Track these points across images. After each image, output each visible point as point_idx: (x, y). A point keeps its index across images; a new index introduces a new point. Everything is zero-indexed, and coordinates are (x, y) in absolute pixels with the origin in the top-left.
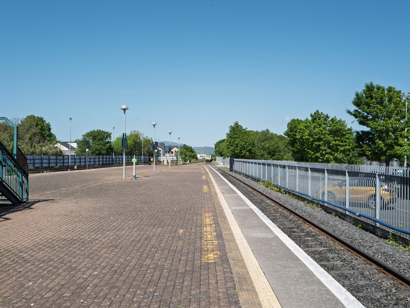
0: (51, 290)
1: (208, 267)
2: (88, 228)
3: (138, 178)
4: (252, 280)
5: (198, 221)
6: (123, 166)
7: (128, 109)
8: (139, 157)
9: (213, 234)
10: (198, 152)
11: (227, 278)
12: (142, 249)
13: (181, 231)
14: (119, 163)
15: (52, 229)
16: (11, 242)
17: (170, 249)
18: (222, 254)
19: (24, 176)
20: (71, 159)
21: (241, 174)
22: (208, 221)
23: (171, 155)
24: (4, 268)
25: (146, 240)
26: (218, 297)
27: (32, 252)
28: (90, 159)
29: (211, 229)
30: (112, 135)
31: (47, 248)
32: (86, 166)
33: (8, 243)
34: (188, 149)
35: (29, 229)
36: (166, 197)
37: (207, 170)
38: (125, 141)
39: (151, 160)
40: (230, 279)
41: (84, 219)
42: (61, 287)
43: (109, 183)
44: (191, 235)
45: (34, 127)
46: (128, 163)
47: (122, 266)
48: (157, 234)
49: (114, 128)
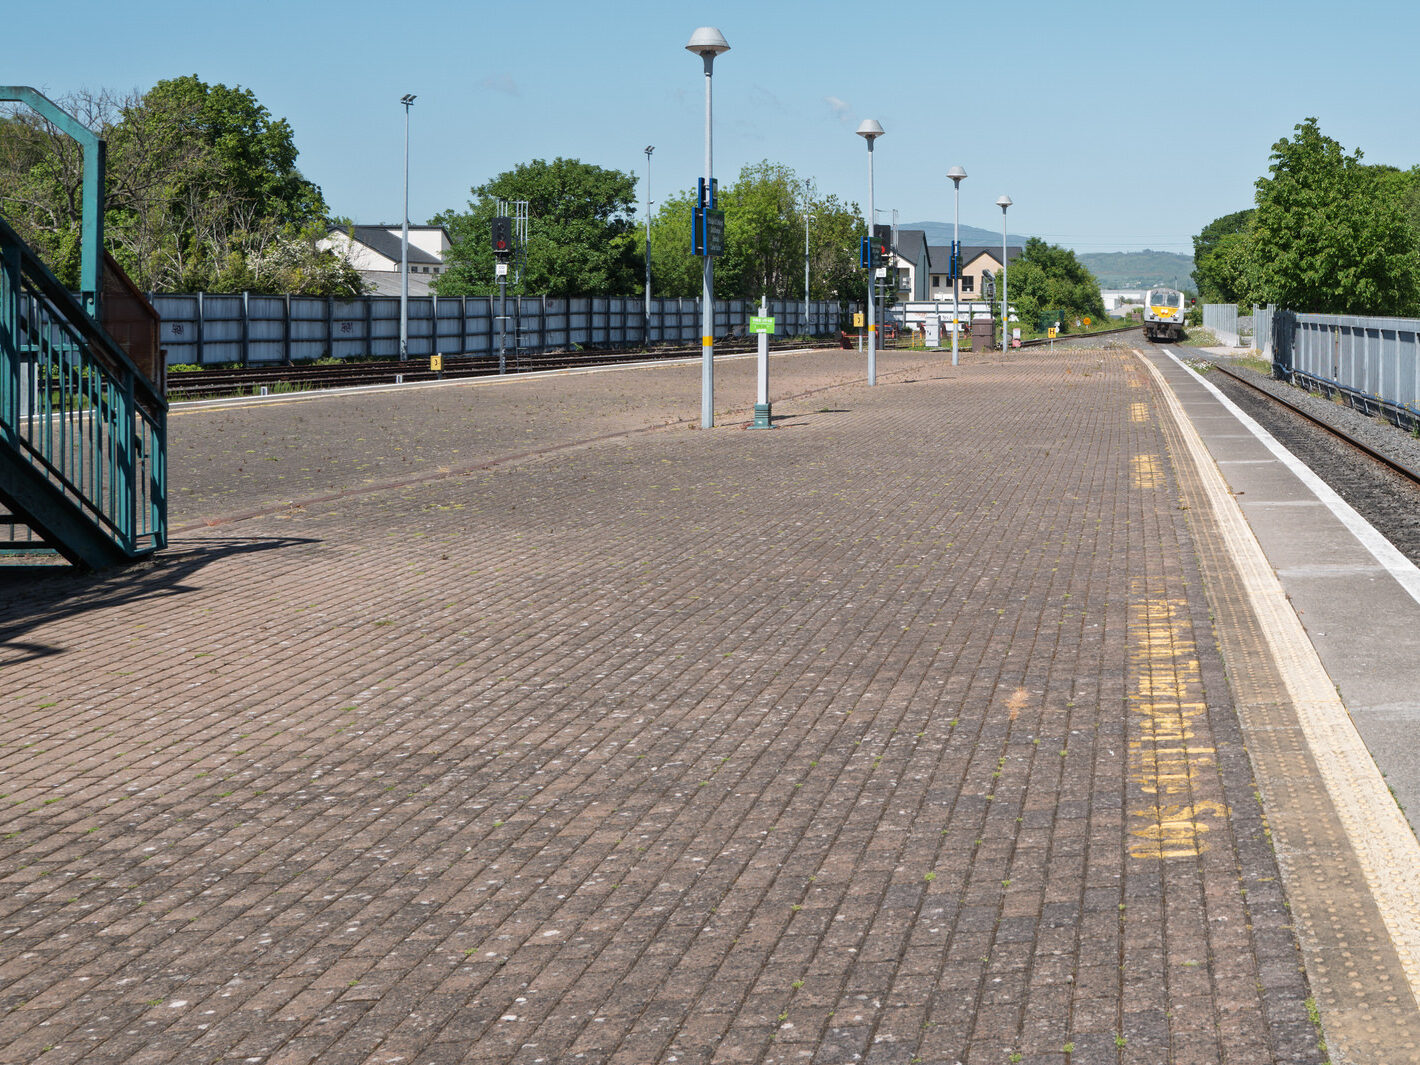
0: (295, 1035)
1: (1162, 884)
2: (508, 691)
3: (782, 418)
4: (1392, 945)
5: (1110, 641)
6: (700, 354)
7: (725, 48)
8: (790, 307)
9: (1189, 710)
10: (1105, 281)
11: (1264, 941)
12: (807, 801)
13: (1019, 698)
14: (679, 342)
15: (301, 702)
16: (63, 777)
17: (958, 794)
18: (1236, 815)
19: (142, 413)
20: (409, 318)
21: (1333, 390)
22: (1160, 641)
23: (962, 295)
24: (24, 922)
25: (827, 747)
26: (1218, 1043)
27: (188, 830)
28: (518, 317)
29: (1175, 685)
30: (639, 190)
31: (273, 804)
32: (498, 359)
33: (47, 783)
34: (1053, 264)
35: (171, 703)
36: (933, 518)
37: (1156, 373)
38: (712, 222)
39: (856, 325)
40: (1279, 944)
41: (483, 645)
42: (355, 1017)
43: (624, 449)
44: (1069, 715)
45: (200, 143)
46: (726, 339)
47: (695, 894)
48: (885, 716)
49: (649, 151)
